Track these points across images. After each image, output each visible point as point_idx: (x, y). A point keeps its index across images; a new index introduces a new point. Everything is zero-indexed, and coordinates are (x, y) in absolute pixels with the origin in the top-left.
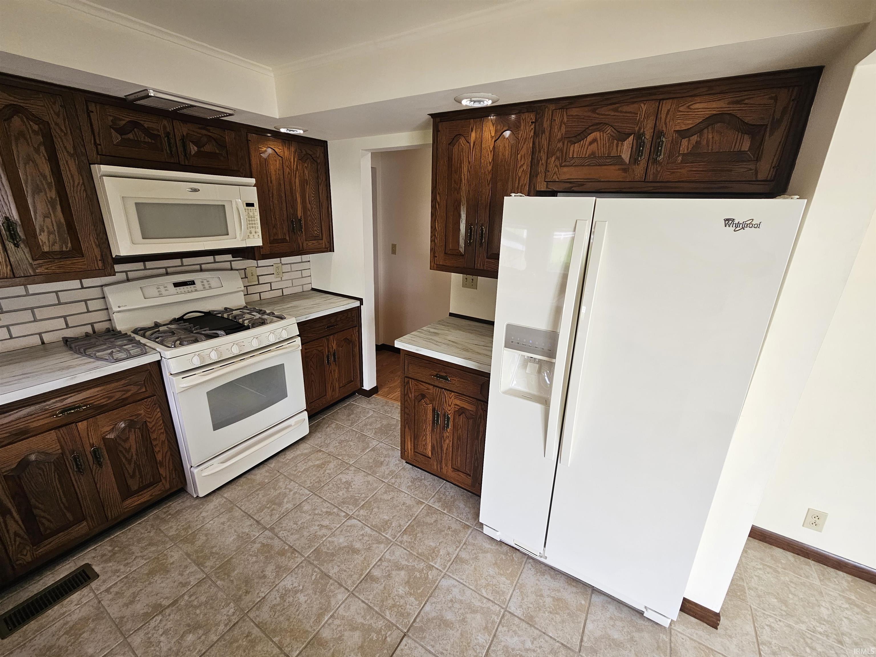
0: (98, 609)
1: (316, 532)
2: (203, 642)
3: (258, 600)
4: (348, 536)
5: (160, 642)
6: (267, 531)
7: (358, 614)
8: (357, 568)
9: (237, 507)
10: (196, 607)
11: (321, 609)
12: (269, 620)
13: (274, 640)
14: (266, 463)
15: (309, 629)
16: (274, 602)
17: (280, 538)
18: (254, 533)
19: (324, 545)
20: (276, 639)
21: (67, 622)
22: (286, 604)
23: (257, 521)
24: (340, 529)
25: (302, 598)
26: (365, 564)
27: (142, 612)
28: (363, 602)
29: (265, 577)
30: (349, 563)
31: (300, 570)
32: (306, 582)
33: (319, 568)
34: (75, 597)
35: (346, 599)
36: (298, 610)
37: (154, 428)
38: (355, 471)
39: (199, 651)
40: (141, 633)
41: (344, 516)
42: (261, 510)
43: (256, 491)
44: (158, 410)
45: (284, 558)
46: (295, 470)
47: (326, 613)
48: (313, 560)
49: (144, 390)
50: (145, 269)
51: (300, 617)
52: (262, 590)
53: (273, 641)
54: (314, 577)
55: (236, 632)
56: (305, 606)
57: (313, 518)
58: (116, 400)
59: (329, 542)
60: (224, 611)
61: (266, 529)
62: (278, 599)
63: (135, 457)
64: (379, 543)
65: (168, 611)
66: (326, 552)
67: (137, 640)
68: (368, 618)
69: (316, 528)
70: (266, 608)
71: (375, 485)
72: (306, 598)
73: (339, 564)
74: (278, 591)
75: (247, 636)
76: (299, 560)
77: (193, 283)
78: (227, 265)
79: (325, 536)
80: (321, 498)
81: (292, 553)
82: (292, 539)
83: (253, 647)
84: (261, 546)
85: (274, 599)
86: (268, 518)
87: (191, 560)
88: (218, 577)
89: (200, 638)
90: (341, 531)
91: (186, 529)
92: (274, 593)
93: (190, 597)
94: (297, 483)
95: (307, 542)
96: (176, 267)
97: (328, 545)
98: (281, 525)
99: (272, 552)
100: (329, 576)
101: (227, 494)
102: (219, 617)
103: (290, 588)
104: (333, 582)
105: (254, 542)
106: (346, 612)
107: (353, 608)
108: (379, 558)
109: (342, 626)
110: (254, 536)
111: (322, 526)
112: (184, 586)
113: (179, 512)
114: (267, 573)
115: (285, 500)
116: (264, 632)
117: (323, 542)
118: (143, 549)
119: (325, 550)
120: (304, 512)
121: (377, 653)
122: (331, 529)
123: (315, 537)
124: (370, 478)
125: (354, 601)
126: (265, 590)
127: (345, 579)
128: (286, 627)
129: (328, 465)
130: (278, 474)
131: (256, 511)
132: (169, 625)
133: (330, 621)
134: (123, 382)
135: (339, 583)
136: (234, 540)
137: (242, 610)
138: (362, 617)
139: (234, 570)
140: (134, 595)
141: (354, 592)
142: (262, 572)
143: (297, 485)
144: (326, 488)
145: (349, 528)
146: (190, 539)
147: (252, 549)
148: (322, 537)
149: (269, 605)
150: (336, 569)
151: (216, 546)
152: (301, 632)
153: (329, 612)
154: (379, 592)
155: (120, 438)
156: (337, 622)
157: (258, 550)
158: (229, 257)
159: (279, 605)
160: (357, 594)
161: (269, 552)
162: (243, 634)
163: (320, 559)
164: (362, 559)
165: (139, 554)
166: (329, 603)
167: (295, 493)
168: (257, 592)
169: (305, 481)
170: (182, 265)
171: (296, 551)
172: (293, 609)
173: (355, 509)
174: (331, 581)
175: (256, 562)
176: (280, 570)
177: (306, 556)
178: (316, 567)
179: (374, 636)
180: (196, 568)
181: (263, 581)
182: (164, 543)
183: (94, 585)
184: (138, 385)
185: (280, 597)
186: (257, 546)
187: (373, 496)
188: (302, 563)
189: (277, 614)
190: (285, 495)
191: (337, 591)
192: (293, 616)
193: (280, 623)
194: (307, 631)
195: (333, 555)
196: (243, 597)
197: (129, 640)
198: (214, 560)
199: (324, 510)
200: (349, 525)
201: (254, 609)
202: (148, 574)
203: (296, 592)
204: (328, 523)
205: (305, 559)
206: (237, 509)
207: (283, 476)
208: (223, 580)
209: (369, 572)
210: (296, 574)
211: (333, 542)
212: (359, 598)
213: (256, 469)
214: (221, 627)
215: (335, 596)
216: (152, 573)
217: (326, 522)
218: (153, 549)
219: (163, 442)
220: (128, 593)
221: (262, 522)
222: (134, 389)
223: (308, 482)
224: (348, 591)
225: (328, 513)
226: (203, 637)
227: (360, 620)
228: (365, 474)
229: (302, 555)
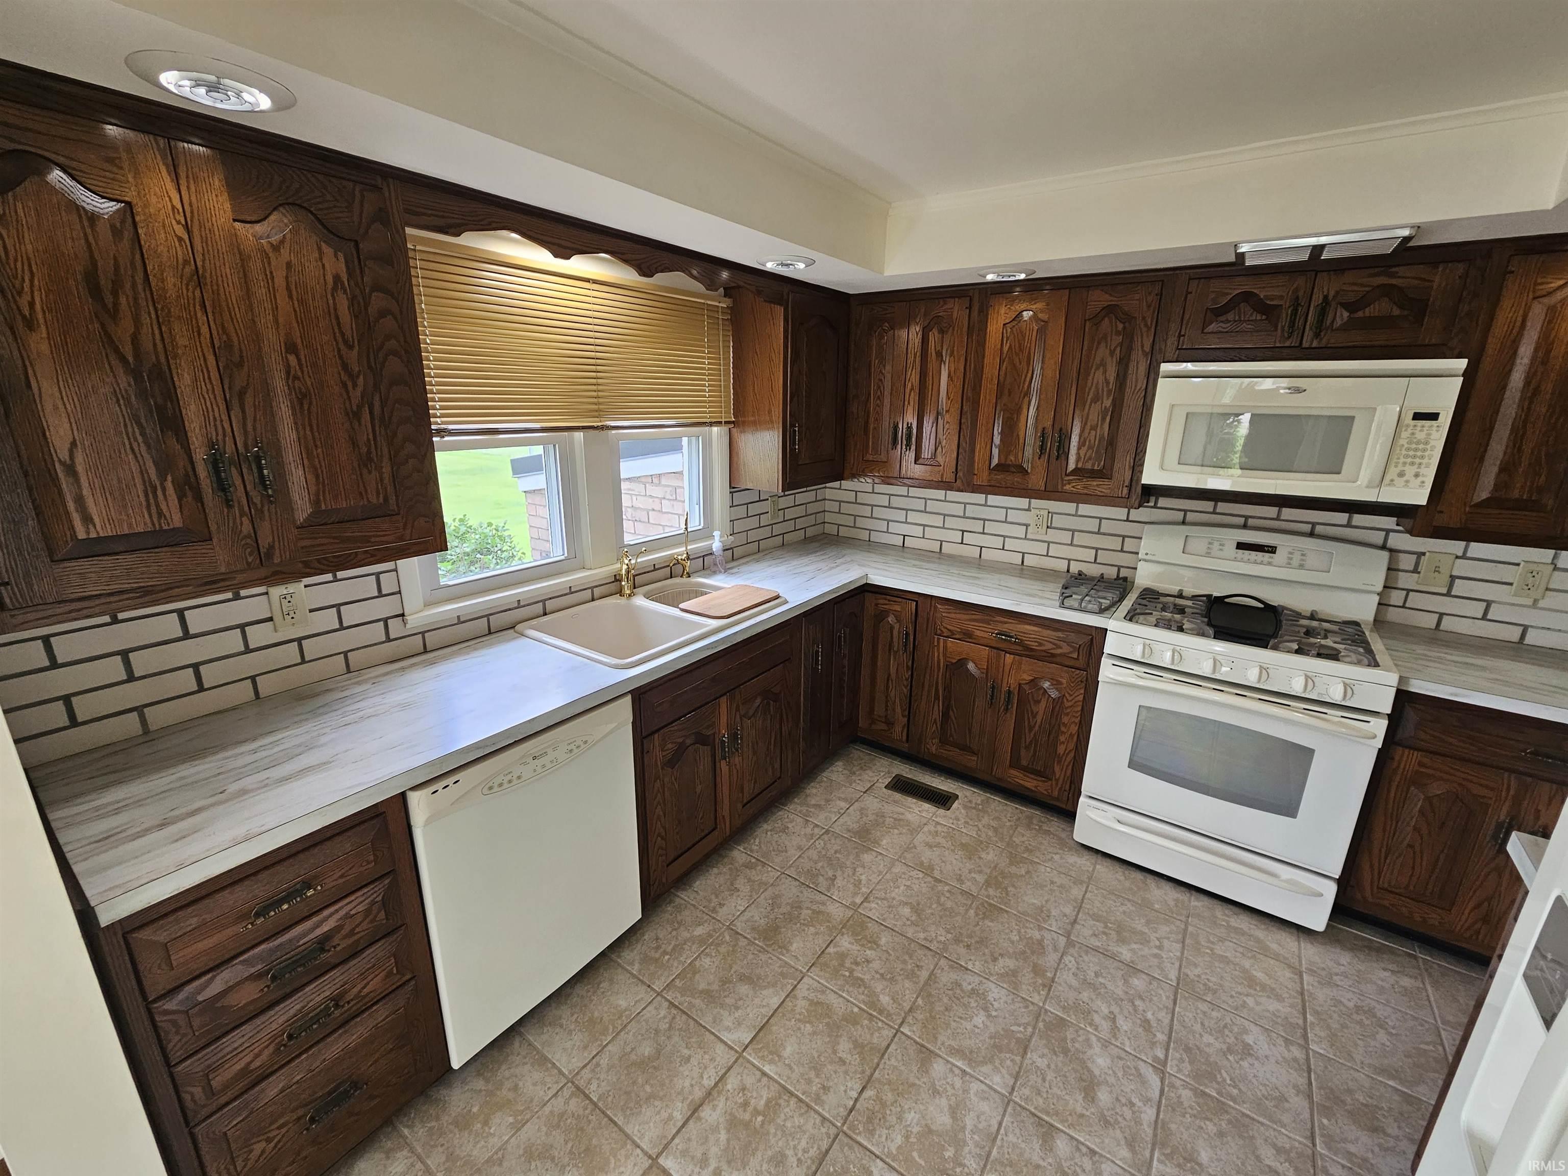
0: (919, 826)
1: (1097, 1012)
2: (904, 925)
3: (963, 964)
4: (1114, 1072)
5: (899, 887)
6: (1065, 939)
7: (978, 1117)
8: (1058, 1101)
9: (1088, 887)
10: (938, 903)
11: (971, 1052)
12: (941, 985)
13: (919, 999)
14: (1194, 892)
15: (939, 1043)
16: (964, 984)
17: (1060, 960)
18: (1054, 923)
19: (1077, 1031)
20: (920, 1001)
21: (903, 814)
22: (966, 1000)
23: (1075, 921)
24: (1123, 1054)
25: (980, 1019)
26: (1070, 1118)
27: (923, 859)
28: (1000, 1124)
29: (995, 960)
30: (1061, 1084)
31: (1021, 1005)
32: (1005, 1018)
33: (1033, 1033)
34: (926, 806)
35: (995, 1091)
36: (961, 1018)
37: (1068, 710)
38: (1295, 1060)
39: (895, 925)
40: (904, 869)
41: (1155, 1058)
42: (1096, 917)
43: (1129, 900)
44: (1082, 691)
45: (1032, 975)
46: (1209, 941)
47: (966, 1062)
48: (1044, 1020)
49: (1075, 656)
50: (1214, 513)
51: (953, 1024)
52: (977, 963)
53: (917, 998)
54: (1014, 1028)
55: (920, 952)
56: (969, 1026)
57: (1122, 1000)
58: (1044, 651)
59: (1088, 1040)
60: (941, 931)
61: (1068, 937)
62: (970, 987)
63: (1037, 728)
64: (1131, 1144)
65: (929, 879)
66: (1065, 1039)
67: (898, 869)
68: (976, 1137)
69: (1106, 1011)
70: (954, 976)
71: (1286, 1118)
72: (981, 1026)
73: (1053, 1066)
74: (981, 983)
75: (918, 966)
76: (1036, 999)
77: (1272, 550)
78: (1378, 537)
79: (1096, 1029)
80: (1175, 1003)
81: (1044, 986)
82: (1066, 977)
83: (907, 977)
84: (1037, 940)
85: (968, 981)
86: (1087, 932)
87: (991, 873)
88: (977, 908)
89: (908, 920)
90: (1120, 1058)
91: (1027, 850)
92: (977, 979)
93: (949, 891)
94: (1182, 953)
95: (1071, 1003)
96: (1265, 518)
97: (1080, 1039)
98: (1083, 955)
99: (1034, 957)
100: (1025, 1053)
101: (1103, 869)
102: (933, 928)
103: (989, 998)
104: (1018, 1062)
105: (1040, 928)
106: (976, 1095)
107: (985, 1107)
108: (1097, 1149)
109: (953, 1091)
110: (1050, 925)
111: (1114, 1020)
112: (958, 880)
113: (1048, 832)
114: (1001, 960)
115: (1134, 946)
116: (926, 983)
117: (1081, 1028)
118: (989, 826)
119: (1069, 1037)
120: (1126, 981)
121: (926, 1162)
122: (1115, 1036)
123: (1087, 1014)
124: (1298, 1103)
125: (997, 1108)
126: (977, 967)
127: (1030, 1083)
128: (937, 1009)
129: (1269, 997)
130: (1183, 919)
131: (1091, 912)
132: (916, 887)
133: (957, 1071)
134: (1060, 634)
135: (1018, 1073)
136: (1033, 904)
137: (946, 949)
138: (975, 1126)
139: (992, 921)
140: (938, 845)
141: (1011, 1104)
142: (1000, 955)
143: (1178, 954)
144: (1203, 1007)
145: (1133, 1071)
146: (1014, 859)
147: (1029, 931)
148: (1091, 1025)
149: (959, 978)
150: (1041, 1063)
151: (1016, 888)
152: (934, 1032)
153: (970, 1065)
154: (1027, 1155)
155: (1033, 696)
156: (958, 1083)
157: (1031, 938)
158: (1389, 522)
159: (962, 990)
160: (1010, 1109)
161: (1033, 953)
162: (919, 960)
163: (1051, 1031)
164: (1079, 1110)
165: (980, 826)
166: (984, 1063)
167: (1156, 956)
168: (972, 958)
169: (1196, 965)
170: (1278, 519)
171: (1049, 990)
172: (961, 1011)
173: (1186, 1076)
174: (1018, 1059)
175: (1012, 942)
176: (1011, 978)
177: (1047, 1007)
178: (1034, 1028)
179: (949, 1153)
180: (982, 881)
181: (990, 960)
182: (1002, 839)
183: (941, 812)
184: (1071, 646)
185: (973, 989)
186: (1036, 935)
187: (1248, 1116)
188: (1033, 1003)
189: (950, 992)
190: (1145, 941)
191: (1004, 1071)
192: (952, 1014)
193: (940, 1000)
194: (936, 1038)
195: (1066, 1052)
196: (961, 945)
197: (897, 863)
198: (998, 895)
199: (1149, 1015)
200: (1142, 1071)
201: (950, 963)
202: (962, 844)
203: (986, 1009)
204: (1125, 1028)
205: (1041, 1008)
206: (1084, 889)
207: (1183, 926)
208: (977, 915)
209: (1058, 1129)
210: (1013, 1000)
211: (1090, 1046)
212: (1004, 1115)
213: (1171, 884)
214: (922, 935)
215: (996, 1070)
216: (964, 846)
217: (1124, 1024)
218: (990, 833)
219: (1071, 735)
220: (939, 839)
221: (1077, 927)
222: (1066, 649)
223: (1197, 971)
224: (1011, 1093)
225: (1146, 1024)
226: (909, 923)
227: (969, 1122)
228: (1304, 1087)
229: (1045, 1000)
